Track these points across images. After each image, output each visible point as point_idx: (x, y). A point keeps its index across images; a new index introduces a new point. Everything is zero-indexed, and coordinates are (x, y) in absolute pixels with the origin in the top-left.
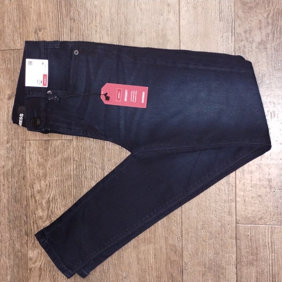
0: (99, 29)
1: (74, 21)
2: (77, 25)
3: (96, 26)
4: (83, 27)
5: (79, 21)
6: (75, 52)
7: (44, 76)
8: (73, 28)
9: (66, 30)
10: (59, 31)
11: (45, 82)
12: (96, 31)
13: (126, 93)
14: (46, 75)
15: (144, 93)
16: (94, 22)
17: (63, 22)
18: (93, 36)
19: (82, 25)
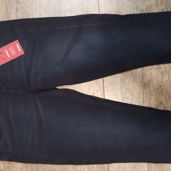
0: (38, 8)
1: (19, 3)
2: (21, 6)
3: (36, 7)
4: (27, 7)
5: (23, 3)
8: (18, 8)
9: (13, 10)
10: (8, 11)
12: (36, 10)
16: (34, 4)
17: (10, 4)
18: (34, 14)
19: (26, 6)
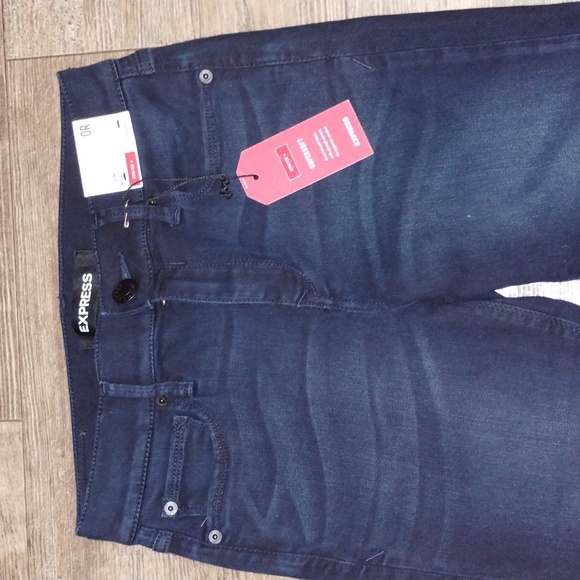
6: (201, 76)
7: (129, 157)
11: (133, 173)
13: (303, 146)
14: (133, 153)
15: (346, 120)
